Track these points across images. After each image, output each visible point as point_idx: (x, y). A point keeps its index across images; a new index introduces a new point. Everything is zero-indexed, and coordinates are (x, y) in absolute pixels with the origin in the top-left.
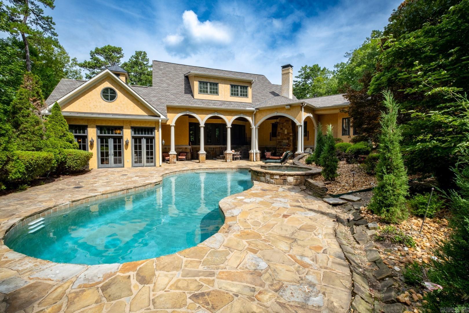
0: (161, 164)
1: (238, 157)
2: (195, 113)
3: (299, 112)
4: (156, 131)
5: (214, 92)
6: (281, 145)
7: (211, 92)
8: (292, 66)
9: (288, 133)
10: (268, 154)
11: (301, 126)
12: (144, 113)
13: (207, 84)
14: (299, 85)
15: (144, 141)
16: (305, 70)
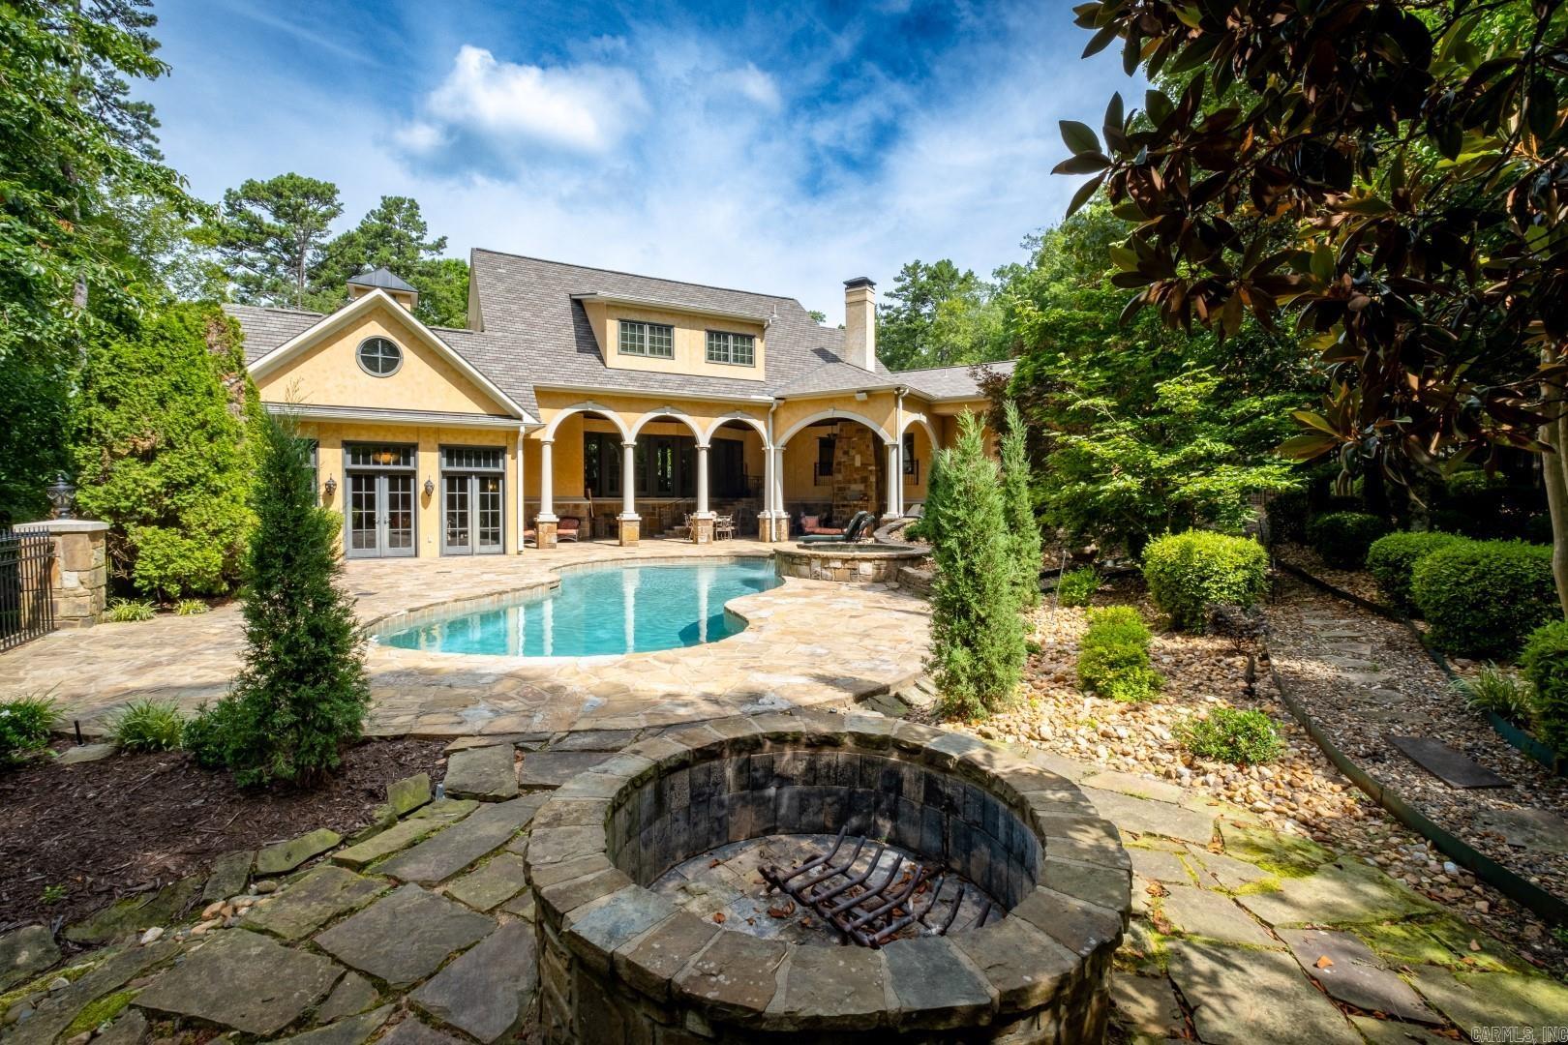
0: (521, 547)
1: (729, 529)
2: (610, 408)
3: (890, 412)
4: (508, 457)
5: (661, 351)
6: (845, 499)
7: (652, 350)
8: (871, 284)
9: (864, 465)
10: (810, 522)
11: (897, 446)
12: (474, 408)
13: (641, 328)
14: (897, 318)
15: (474, 485)
16: (915, 274)
